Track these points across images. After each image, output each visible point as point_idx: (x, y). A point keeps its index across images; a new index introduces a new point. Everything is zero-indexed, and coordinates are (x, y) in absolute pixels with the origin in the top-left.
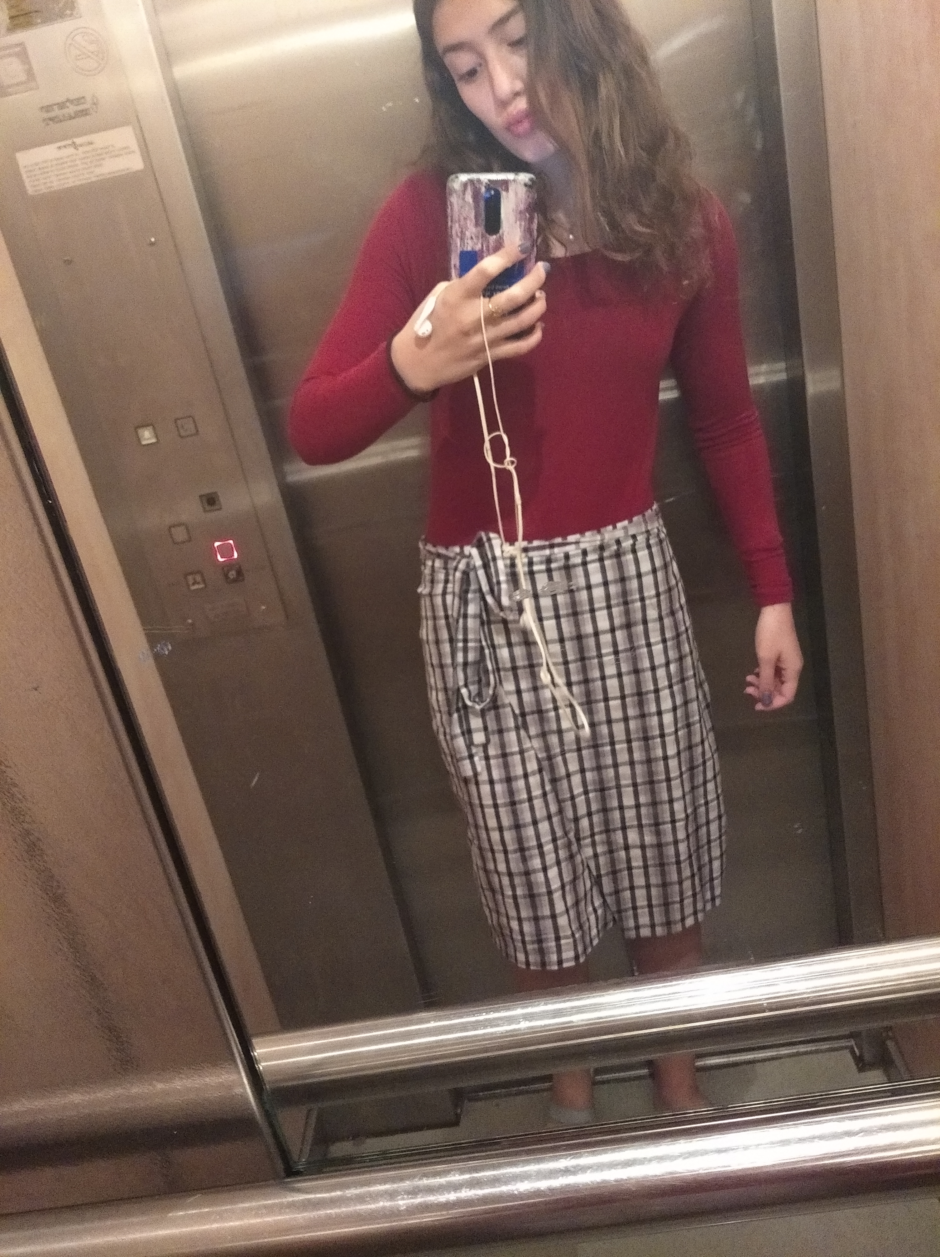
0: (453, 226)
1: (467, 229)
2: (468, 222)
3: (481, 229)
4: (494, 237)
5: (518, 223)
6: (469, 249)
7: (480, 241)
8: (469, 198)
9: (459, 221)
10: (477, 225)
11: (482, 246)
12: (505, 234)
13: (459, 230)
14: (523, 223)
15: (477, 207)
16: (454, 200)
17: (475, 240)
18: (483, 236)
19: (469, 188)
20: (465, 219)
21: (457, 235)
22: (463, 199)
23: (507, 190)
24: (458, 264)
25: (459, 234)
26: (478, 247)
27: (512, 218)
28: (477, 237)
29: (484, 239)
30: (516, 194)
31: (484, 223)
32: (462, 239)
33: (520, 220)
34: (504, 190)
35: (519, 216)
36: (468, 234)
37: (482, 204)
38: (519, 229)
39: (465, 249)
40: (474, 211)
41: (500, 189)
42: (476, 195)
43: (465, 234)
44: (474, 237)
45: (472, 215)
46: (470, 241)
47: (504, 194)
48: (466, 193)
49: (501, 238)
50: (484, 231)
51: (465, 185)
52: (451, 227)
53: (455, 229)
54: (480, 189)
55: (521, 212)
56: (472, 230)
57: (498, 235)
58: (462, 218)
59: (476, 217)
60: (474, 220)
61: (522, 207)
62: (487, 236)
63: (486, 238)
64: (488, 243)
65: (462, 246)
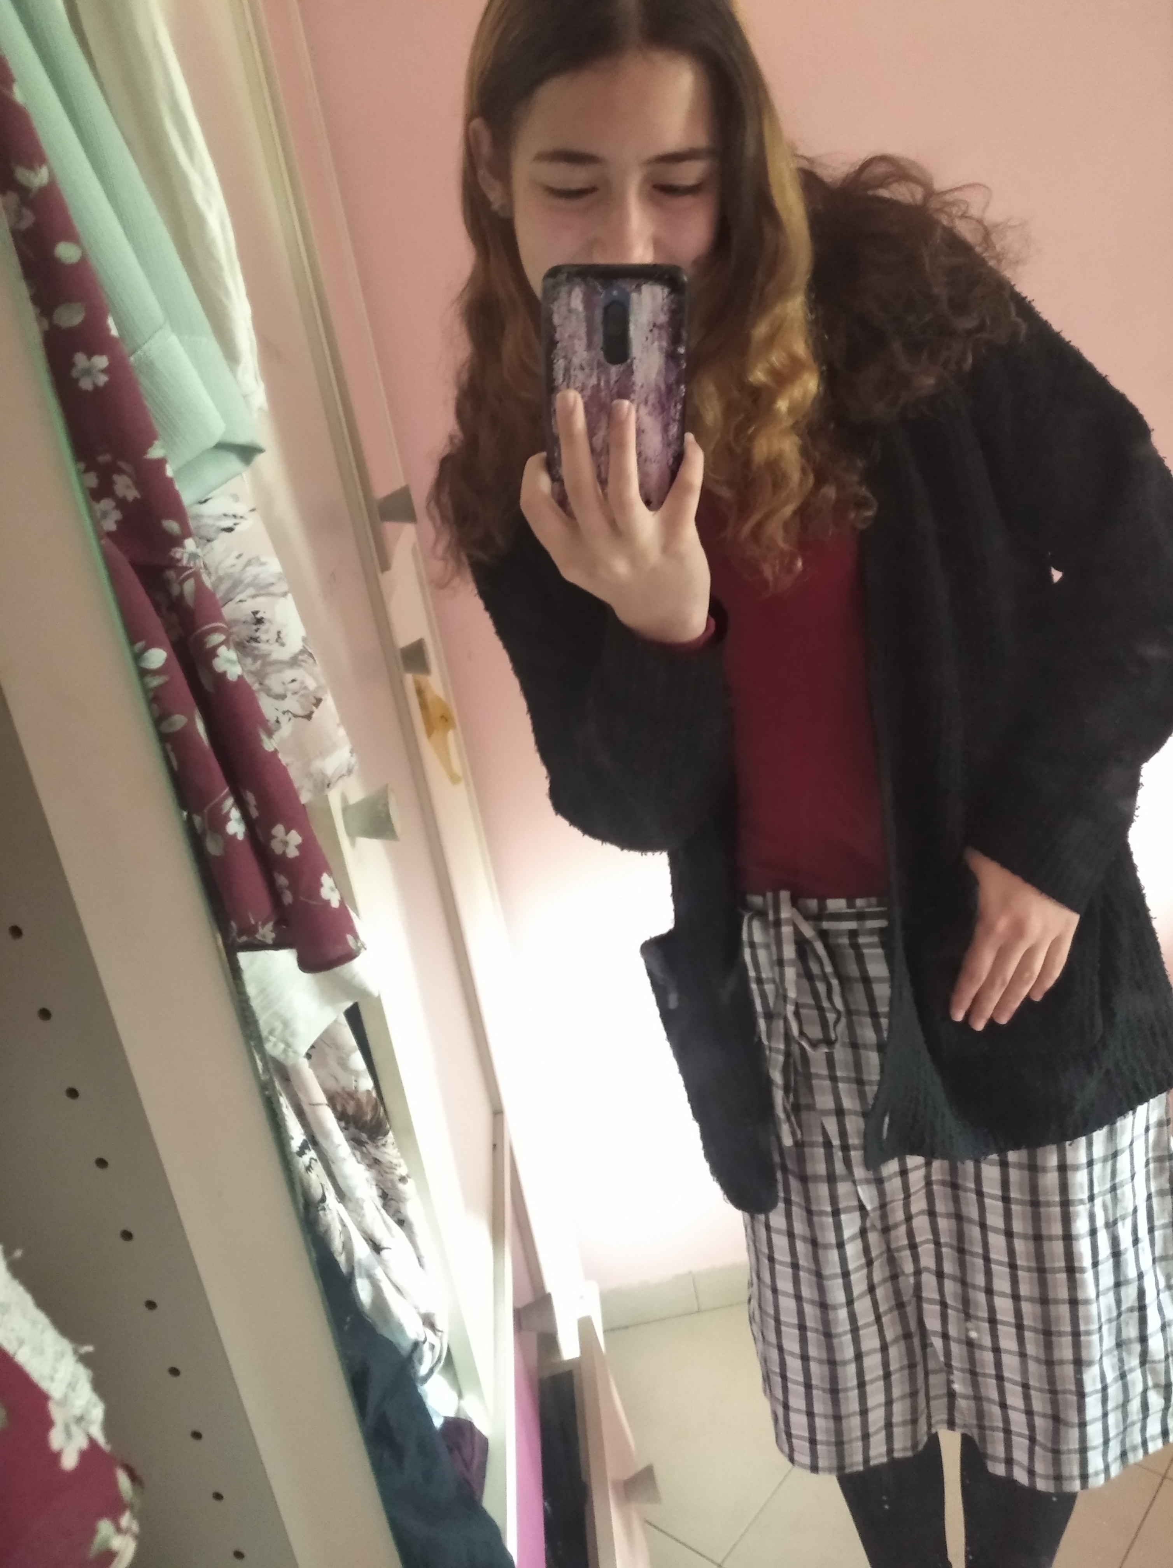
1: (574, 351)
2: (576, 341)
3: (597, 354)
4: (618, 366)
5: (656, 344)
7: (595, 373)
8: (577, 303)
9: (562, 341)
10: (590, 346)
11: (599, 380)
12: (636, 362)
14: (664, 344)
15: (590, 318)
17: (587, 370)
18: (599, 365)
20: (570, 336)
22: (569, 304)
23: (638, 288)
27: (646, 336)
28: (591, 366)
29: (601, 368)
30: (654, 297)
31: (601, 344)
33: (660, 338)
34: (634, 291)
35: (657, 333)
36: (576, 361)
37: (599, 316)
38: (657, 354)
40: (585, 325)
41: (627, 288)
43: (570, 362)
44: (585, 366)
45: (583, 331)
46: (577, 373)
47: (633, 296)
49: (630, 368)
50: (602, 358)
54: (594, 288)
55: (660, 327)
56: (580, 352)
57: (625, 365)
58: (566, 336)
59: (590, 333)
60: (584, 341)
61: (663, 319)
62: (608, 364)
63: (605, 368)
64: (608, 375)
65: (567, 379)
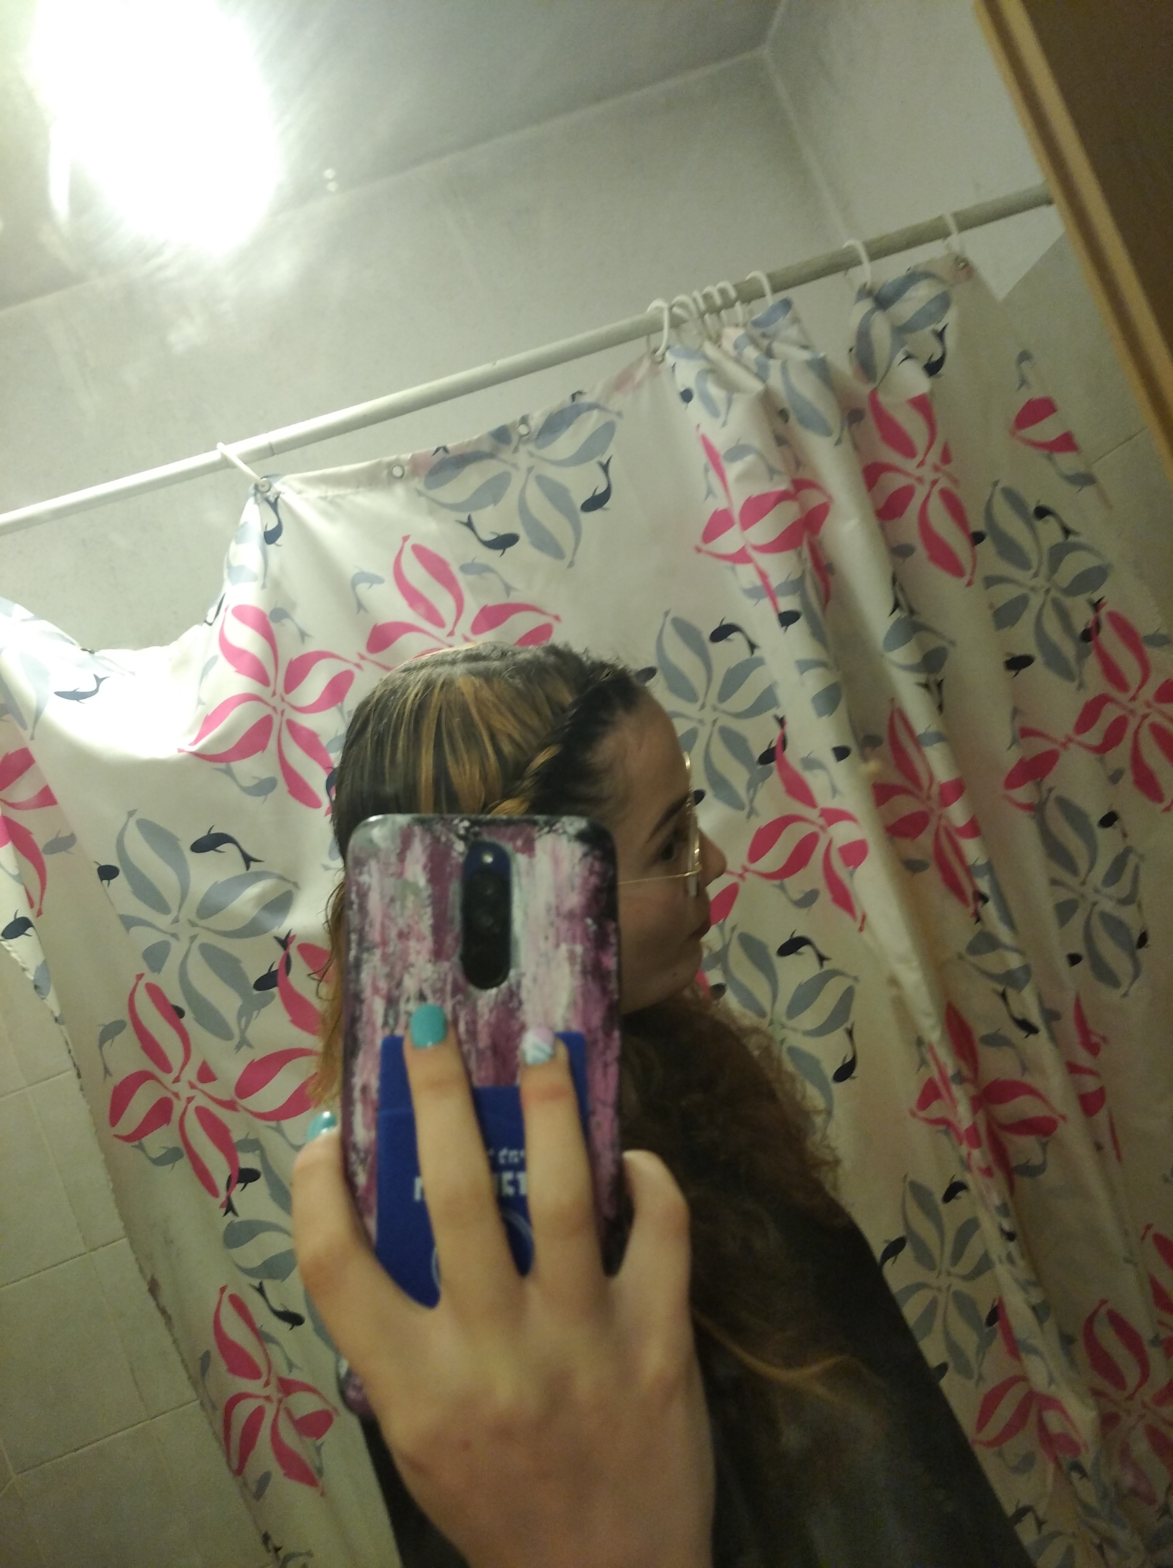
0: (365, 956)
1: (407, 966)
2: (412, 945)
3: (452, 969)
4: (494, 991)
5: (564, 947)
7: (449, 1004)
8: (416, 871)
9: (384, 943)
10: (438, 954)
11: (455, 1021)
12: (526, 982)
13: (383, 971)
14: (579, 949)
15: (438, 902)
16: (372, 879)
17: (431, 1001)
18: (456, 990)
19: (417, 841)
20: (401, 935)
21: (376, 990)
22: (400, 875)
23: (529, 848)
24: (374, 1083)
25: (383, 987)
27: (545, 933)
28: (439, 992)
29: (460, 997)
30: (556, 861)
31: (459, 950)
32: (391, 1000)
33: (571, 938)
34: (523, 852)
35: (565, 928)
36: (410, 984)
37: (455, 892)
38: (566, 968)
40: (429, 910)
41: (508, 847)
42: (437, 860)
43: (399, 986)
44: (428, 992)
45: (426, 923)
46: (412, 1006)
47: (520, 861)
48: (410, 859)
49: (513, 994)
50: (460, 976)
51: (405, 839)
52: (359, 963)
53: (372, 971)
54: (449, 846)
55: (571, 916)
56: (421, 968)
57: (504, 988)
58: (393, 933)
59: (438, 930)
60: (428, 943)
61: (574, 900)
62: (472, 989)
63: (467, 996)
64: (474, 1010)
65: (391, 1021)
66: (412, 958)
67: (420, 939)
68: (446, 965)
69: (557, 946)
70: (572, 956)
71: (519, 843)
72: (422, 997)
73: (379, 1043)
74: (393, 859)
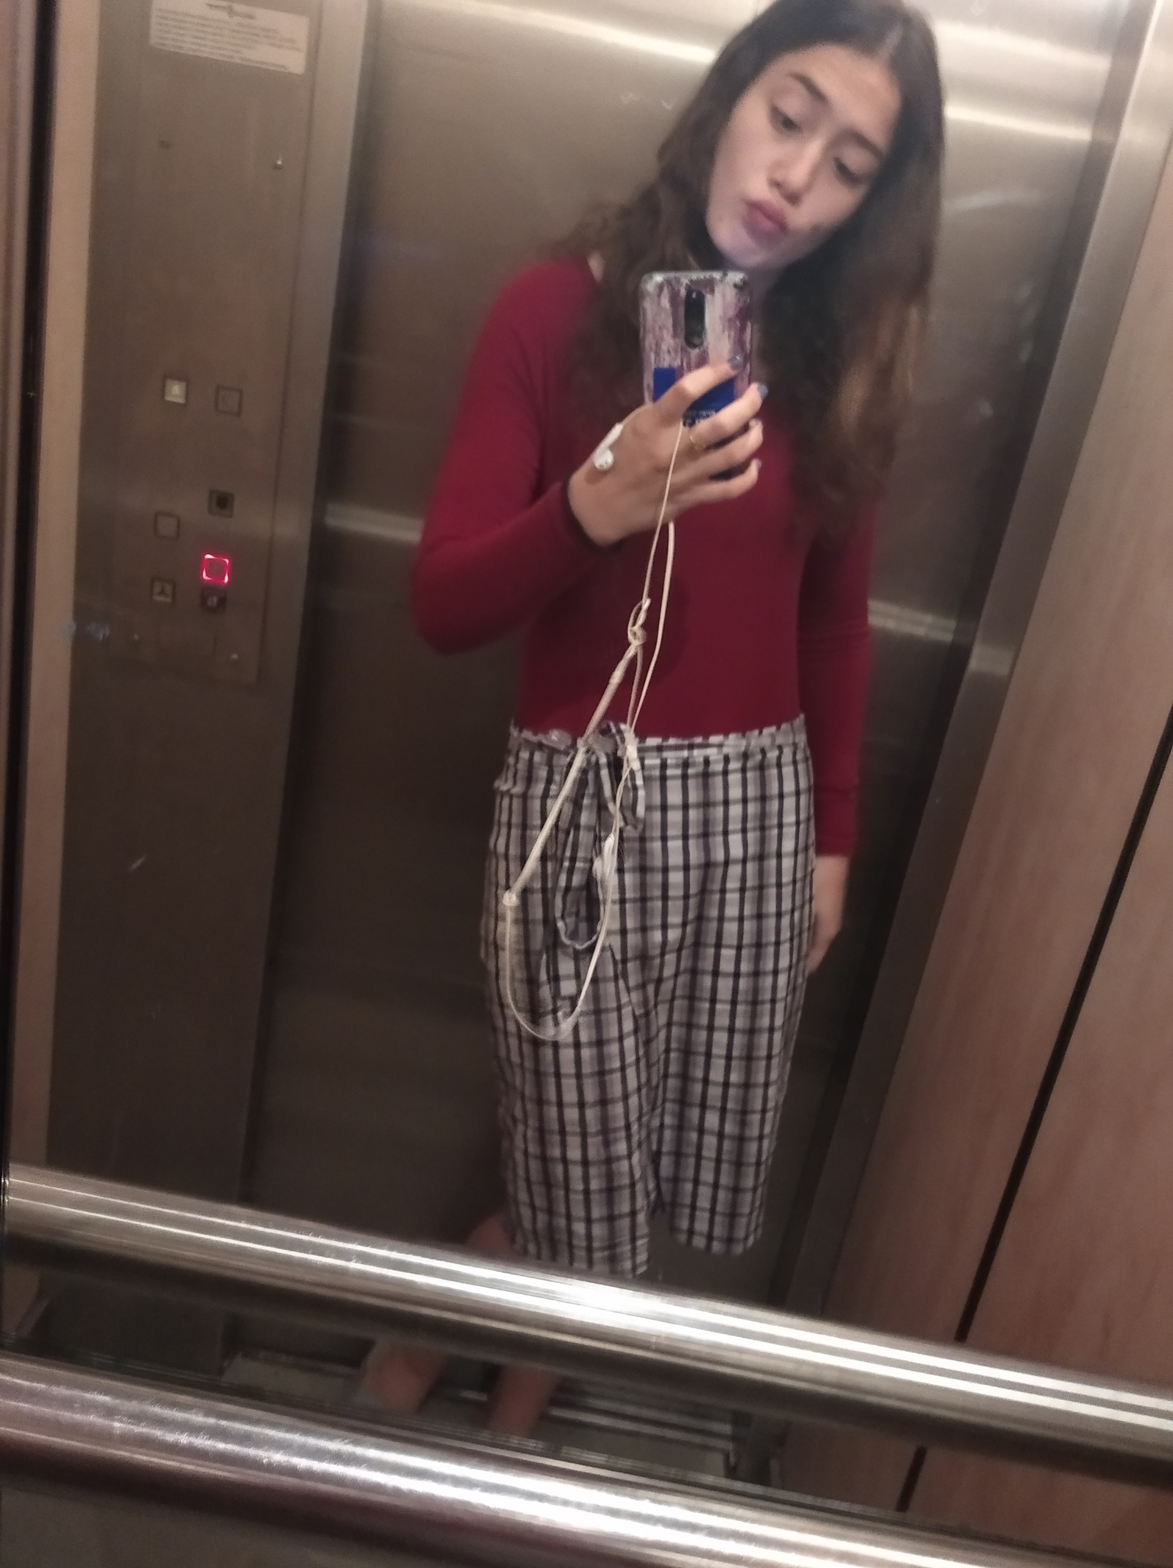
1: (662, 339)
2: (665, 332)
3: (681, 341)
4: (697, 350)
5: (726, 333)
6: (666, 365)
7: (680, 354)
8: (665, 302)
9: (654, 330)
10: (675, 335)
11: (682, 362)
12: (710, 346)
13: (653, 342)
14: (733, 334)
15: (675, 314)
16: (648, 305)
17: (673, 354)
18: (682, 349)
19: (666, 291)
20: (660, 328)
21: (651, 348)
22: (659, 303)
23: (712, 291)
24: (652, 385)
25: (654, 347)
26: (677, 363)
27: (718, 326)
28: (676, 351)
31: (683, 334)
32: (657, 354)
33: (730, 328)
34: (709, 293)
35: (727, 324)
36: (664, 347)
37: (682, 310)
38: (727, 340)
39: (661, 366)
40: (671, 318)
41: (704, 292)
42: (674, 298)
43: (660, 347)
44: (671, 350)
45: (670, 323)
47: (709, 297)
48: (662, 297)
49: (705, 351)
50: (684, 344)
51: (660, 287)
52: (644, 338)
53: (649, 341)
54: (679, 291)
55: (730, 320)
56: (669, 341)
57: (702, 349)
58: (657, 328)
59: (675, 326)
60: (671, 331)
61: (731, 313)
62: (689, 349)
63: (686, 351)
64: (689, 358)
65: (657, 362)
66: (665, 336)
67: (667, 329)
68: (677, 340)
69: (724, 332)
70: (729, 336)
71: (708, 289)
72: (669, 352)
73: (653, 370)
74: (656, 298)
